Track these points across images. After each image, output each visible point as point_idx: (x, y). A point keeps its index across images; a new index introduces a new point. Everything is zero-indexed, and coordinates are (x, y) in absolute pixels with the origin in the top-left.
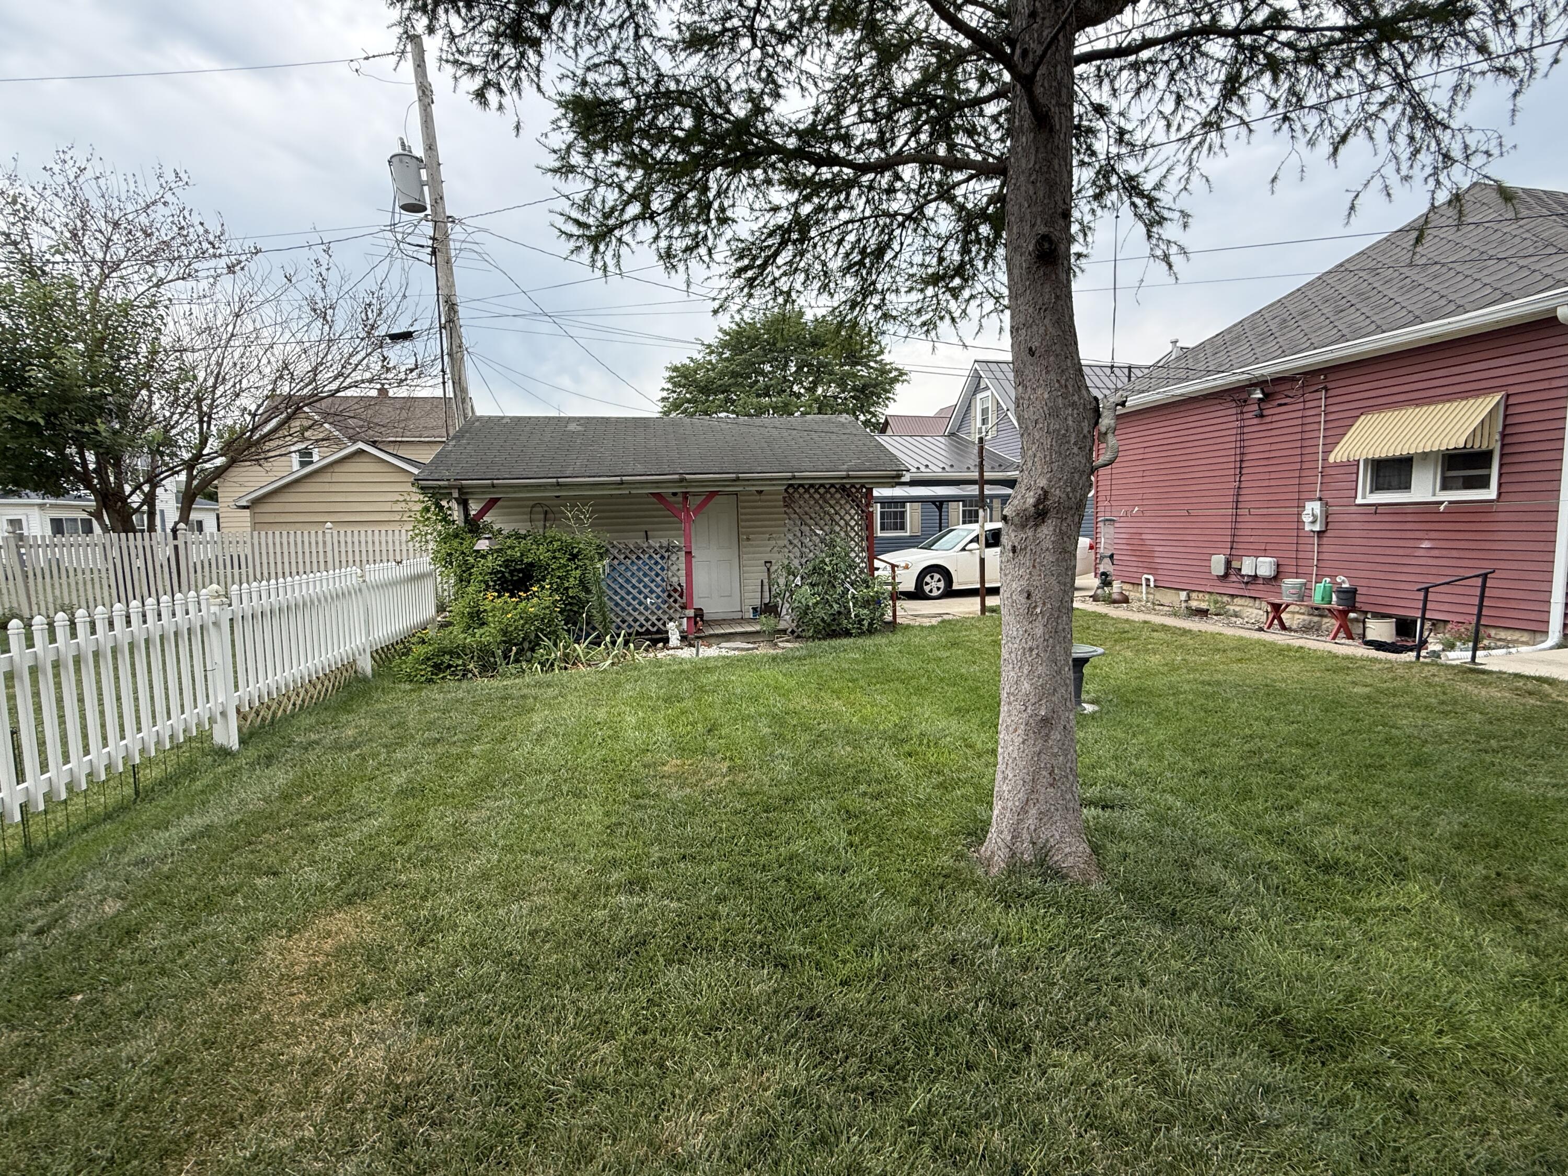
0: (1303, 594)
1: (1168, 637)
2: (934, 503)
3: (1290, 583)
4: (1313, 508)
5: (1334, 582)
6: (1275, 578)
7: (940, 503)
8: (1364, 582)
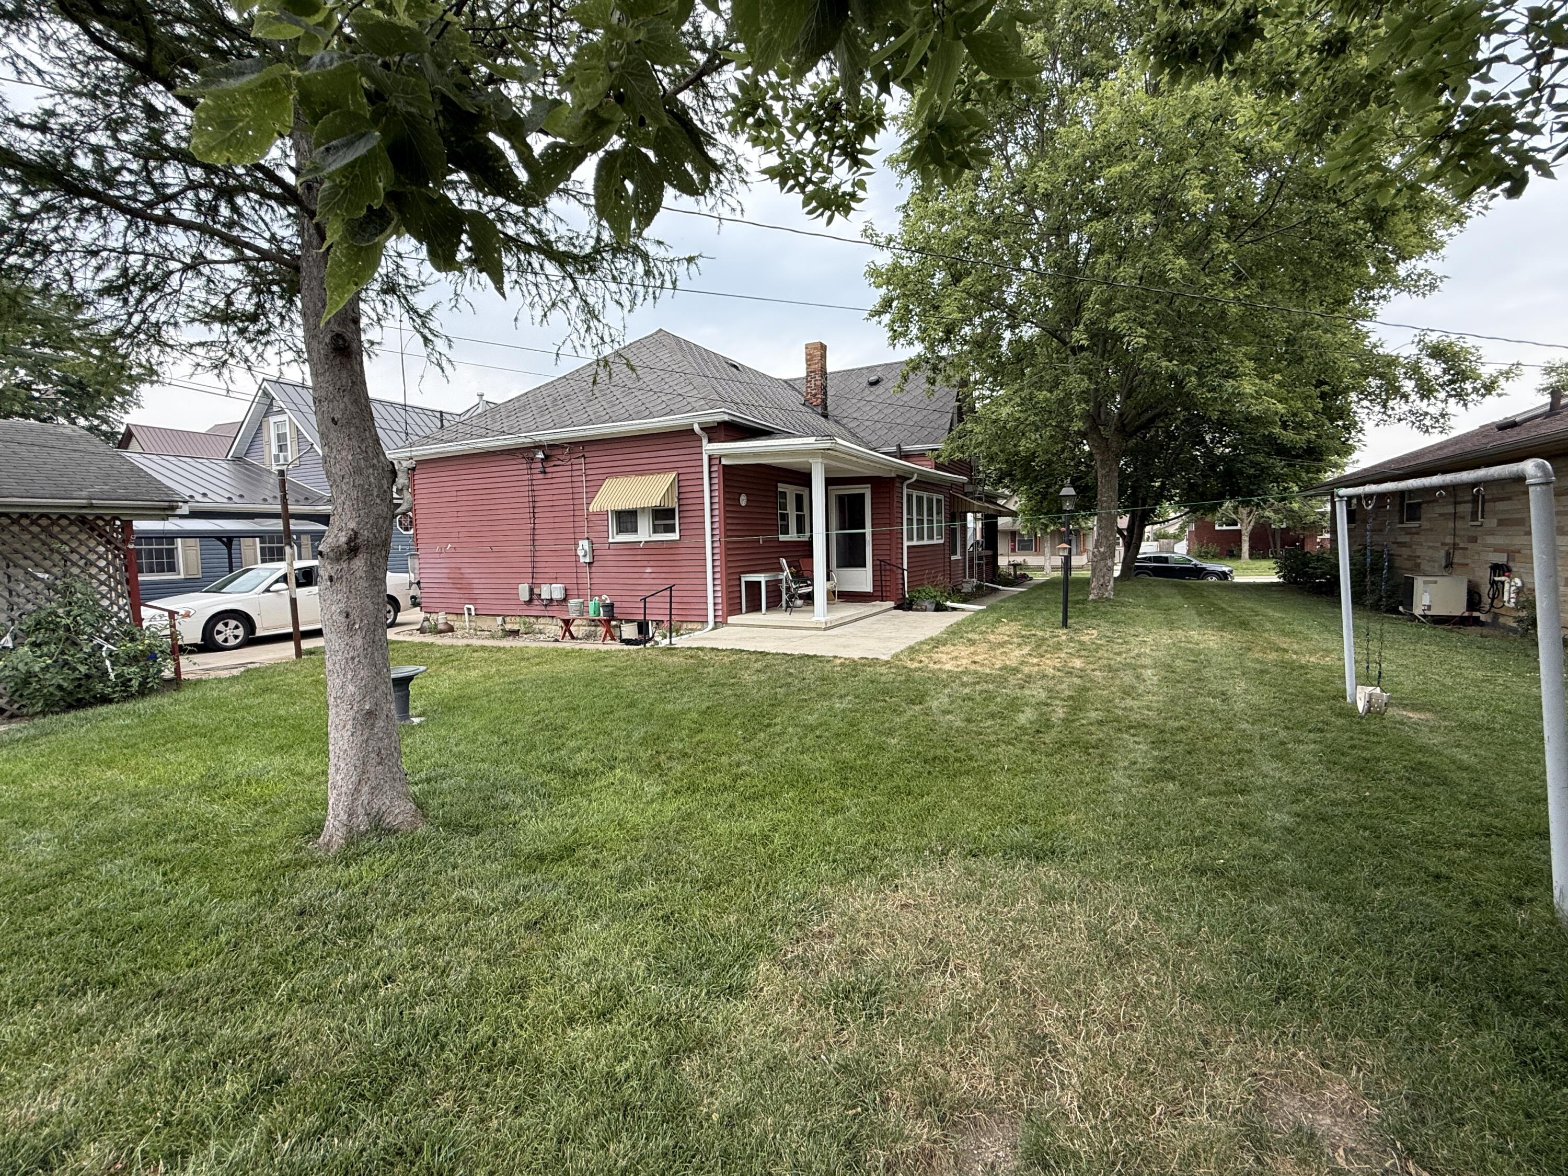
0: (582, 612)
1: (486, 655)
2: (219, 539)
3: (573, 602)
4: (584, 544)
5: (600, 600)
6: (565, 600)
7: (228, 540)
8: (619, 598)
